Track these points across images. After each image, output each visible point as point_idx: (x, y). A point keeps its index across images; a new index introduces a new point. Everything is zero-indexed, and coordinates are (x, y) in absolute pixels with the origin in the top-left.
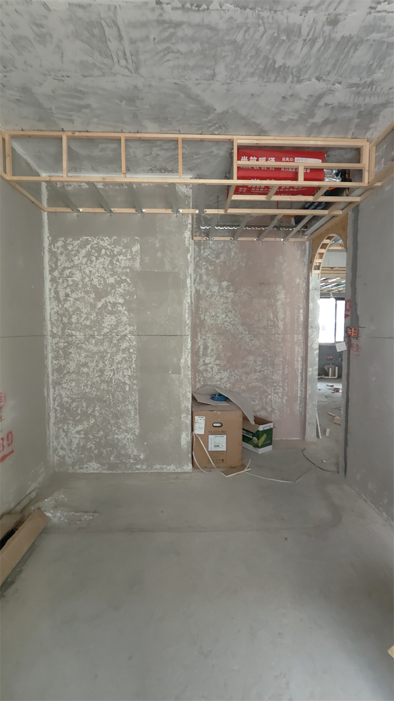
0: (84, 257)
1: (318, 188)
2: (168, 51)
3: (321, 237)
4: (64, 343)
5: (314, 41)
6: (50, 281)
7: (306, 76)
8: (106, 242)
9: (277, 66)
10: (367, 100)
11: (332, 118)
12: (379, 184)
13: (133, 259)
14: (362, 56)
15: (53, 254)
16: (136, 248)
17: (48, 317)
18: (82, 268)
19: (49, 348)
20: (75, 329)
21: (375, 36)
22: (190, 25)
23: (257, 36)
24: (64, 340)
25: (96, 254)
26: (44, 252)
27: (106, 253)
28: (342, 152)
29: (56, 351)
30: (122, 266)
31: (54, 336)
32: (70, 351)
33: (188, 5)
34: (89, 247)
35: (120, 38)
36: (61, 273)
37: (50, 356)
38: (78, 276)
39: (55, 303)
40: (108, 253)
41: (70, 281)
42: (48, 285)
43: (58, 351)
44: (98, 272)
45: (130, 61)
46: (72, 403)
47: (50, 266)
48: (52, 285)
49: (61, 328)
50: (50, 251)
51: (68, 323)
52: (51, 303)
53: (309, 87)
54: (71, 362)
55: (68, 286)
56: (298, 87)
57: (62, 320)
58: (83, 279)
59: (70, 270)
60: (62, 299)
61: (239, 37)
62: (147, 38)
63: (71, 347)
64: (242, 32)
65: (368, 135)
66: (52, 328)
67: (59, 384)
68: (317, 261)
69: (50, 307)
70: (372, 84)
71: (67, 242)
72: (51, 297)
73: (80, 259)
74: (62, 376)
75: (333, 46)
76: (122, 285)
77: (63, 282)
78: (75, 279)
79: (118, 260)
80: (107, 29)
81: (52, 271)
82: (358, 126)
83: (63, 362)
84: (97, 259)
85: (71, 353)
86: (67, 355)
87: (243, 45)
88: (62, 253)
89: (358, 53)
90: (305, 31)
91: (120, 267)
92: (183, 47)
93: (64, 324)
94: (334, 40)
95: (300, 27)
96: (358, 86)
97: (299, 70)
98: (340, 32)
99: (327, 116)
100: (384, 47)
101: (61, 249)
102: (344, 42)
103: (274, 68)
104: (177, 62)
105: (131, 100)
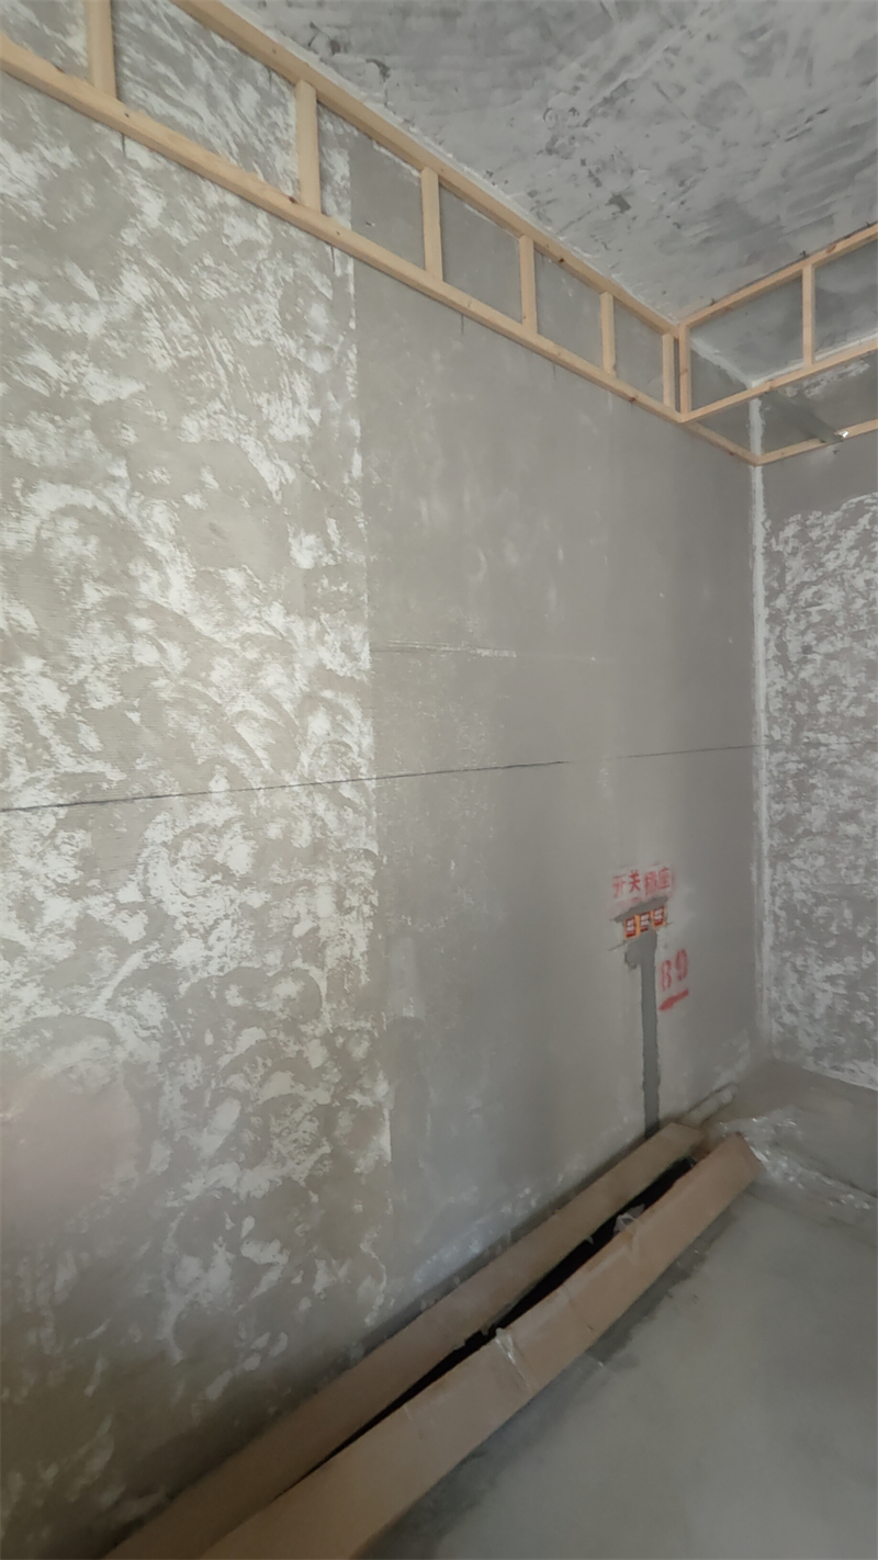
0: (850, 549)
4: (799, 762)
6: (768, 621)
15: (773, 557)
17: (761, 705)
18: (847, 577)
19: (764, 775)
20: (828, 728)
24: (799, 754)
26: (754, 559)
29: (778, 782)
31: (774, 746)
32: (812, 781)
34: (864, 521)
36: (793, 600)
37: (765, 792)
38: (834, 598)
39: (777, 671)
41: (813, 614)
42: (761, 631)
43: (783, 783)
46: (816, 905)
47: (768, 588)
48: (771, 631)
49: (790, 729)
50: (768, 553)
51: (809, 715)
52: (768, 671)
54: (814, 808)
55: (810, 626)
57: (793, 709)
58: (848, 603)
59: (814, 589)
60: (793, 659)
63: (816, 773)
66: (770, 728)
67: (786, 858)
69: (766, 682)
71: (808, 523)
72: (770, 657)
73: (842, 558)
74: (792, 840)
77: (797, 620)
78: (827, 606)
81: (771, 596)
83: (794, 808)
85: (814, 786)
86: (804, 790)
88: (794, 553)
93: (798, 718)
101: (792, 542)
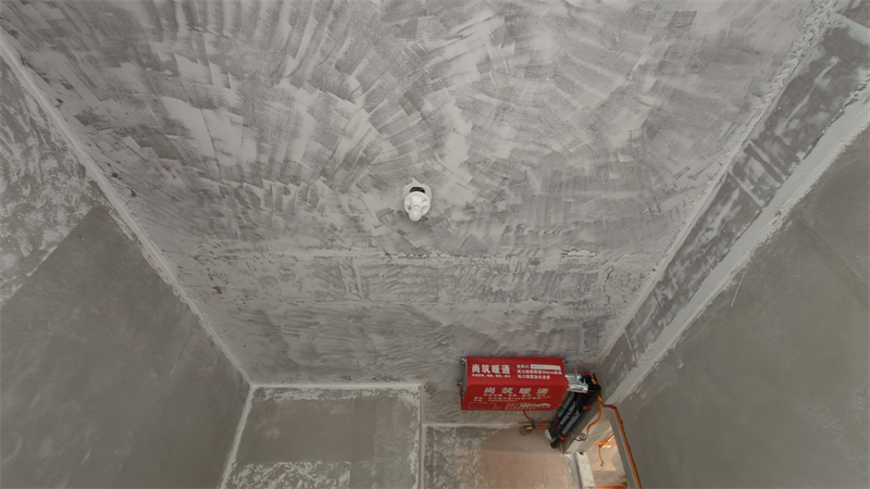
2: (395, 283)
5: (522, 275)
7: (523, 298)
8: (306, 469)
9: (494, 291)
10: (587, 314)
11: (559, 329)
14: (567, 283)
16: (345, 477)
21: (572, 270)
22: (413, 266)
23: (472, 272)
27: (303, 485)
33: (412, 255)
34: (282, 477)
35: (354, 275)
40: (306, 486)
45: (361, 290)
50: (229, 484)
53: (527, 305)
56: (517, 305)
61: (457, 273)
62: (377, 275)
64: (459, 270)
65: (601, 341)
70: (586, 302)
71: (255, 470)
75: (540, 278)
80: (343, 271)
82: (586, 334)
87: (460, 278)
89: (564, 281)
90: (512, 269)
92: (408, 280)
94: (539, 274)
95: (508, 266)
96: (574, 304)
97: (515, 294)
98: (542, 268)
99: (553, 327)
100: (586, 277)
101: (245, 481)
102: (549, 275)
103: (492, 293)
104: (402, 290)
105: (359, 318)
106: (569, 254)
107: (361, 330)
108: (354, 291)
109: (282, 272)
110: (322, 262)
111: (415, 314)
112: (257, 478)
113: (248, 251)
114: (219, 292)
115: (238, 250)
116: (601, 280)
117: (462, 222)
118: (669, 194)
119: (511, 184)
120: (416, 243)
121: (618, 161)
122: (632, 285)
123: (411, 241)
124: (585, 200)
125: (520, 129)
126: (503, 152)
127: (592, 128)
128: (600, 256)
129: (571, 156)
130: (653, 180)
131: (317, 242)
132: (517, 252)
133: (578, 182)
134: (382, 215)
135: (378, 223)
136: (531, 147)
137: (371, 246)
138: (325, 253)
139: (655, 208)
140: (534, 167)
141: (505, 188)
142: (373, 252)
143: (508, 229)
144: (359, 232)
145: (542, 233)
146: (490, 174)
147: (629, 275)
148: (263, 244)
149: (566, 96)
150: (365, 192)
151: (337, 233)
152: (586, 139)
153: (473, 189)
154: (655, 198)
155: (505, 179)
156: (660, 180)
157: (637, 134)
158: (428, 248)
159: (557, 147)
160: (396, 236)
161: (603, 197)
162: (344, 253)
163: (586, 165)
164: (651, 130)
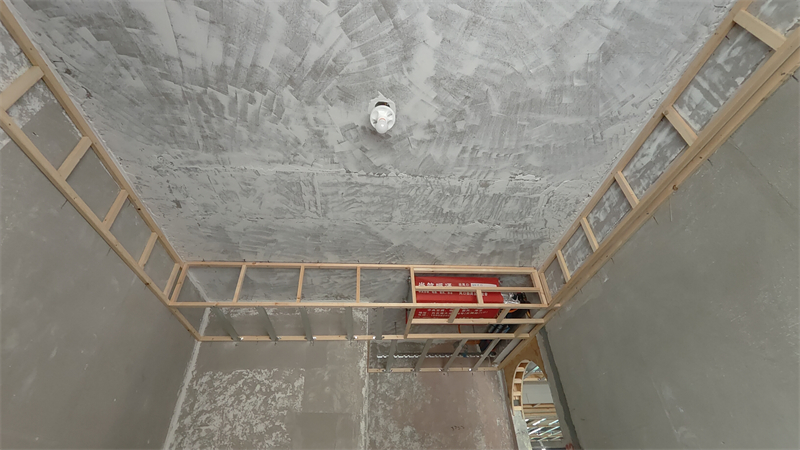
0: (230, 396)
1: (500, 310)
2: (353, 201)
3: (512, 365)
5: (472, 196)
6: (176, 432)
7: (470, 219)
8: (263, 376)
9: (444, 212)
10: (525, 237)
11: (498, 250)
12: (559, 305)
13: (294, 397)
14: (511, 206)
15: (192, 392)
16: (300, 382)
18: (226, 411)
21: (518, 194)
22: (372, 185)
23: (426, 192)
25: (248, 392)
26: (181, 391)
27: (261, 389)
28: (514, 278)
30: (278, 406)
33: (371, 174)
34: (240, 382)
35: (314, 192)
36: (194, 421)
38: (216, 423)
40: (264, 390)
41: (203, 431)
42: (170, 438)
44: (245, 415)
45: (319, 208)
47: (183, 410)
48: (176, 439)
50: (190, 389)
53: (473, 227)
55: (199, 438)
56: (464, 227)
58: (223, 426)
59: (208, 415)
61: (412, 193)
62: (337, 193)
64: (414, 190)
65: (534, 263)
68: (515, 394)
70: (525, 225)
71: (215, 377)
73: (226, 399)
75: (488, 199)
76: (274, 435)
78: (211, 427)
79: (274, 399)
80: (303, 187)
81: (183, 417)
82: (522, 256)
84: (248, 398)
87: (415, 198)
88: (203, 393)
89: (508, 205)
90: (464, 190)
91: (276, 408)
92: (366, 199)
94: (488, 196)
95: (460, 188)
96: (515, 226)
97: (464, 216)
98: (491, 191)
99: (493, 249)
100: (528, 201)
101: (204, 386)
102: (497, 197)
103: (442, 214)
104: (359, 209)
105: (316, 236)
106: (517, 177)
107: (318, 249)
108: (314, 209)
109: (244, 187)
110: (284, 177)
111: (369, 233)
112: (216, 384)
113: (209, 163)
114: (179, 206)
115: (199, 162)
116: (541, 205)
117: (422, 142)
118: (613, 121)
119: (472, 104)
120: (377, 162)
121: (572, 85)
122: (567, 210)
123: (372, 159)
124: (538, 123)
125: (487, 46)
126: (468, 69)
127: (554, 48)
128: (543, 181)
129: (531, 76)
130: (601, 106)
131: (280, 156)
132: (469, 174)
133: (535, 105)
134: (345, 130)
135: (341, 138)
136: (495, 65)
137: (333, 162)
138: (288, 168)
139: (598, 135)
140: (495, 87)
141: (466, 107)
142: (334, 169)
143: (464, 151)
144: (322, 147)
145: (494, 156)
146: (454, 92)
147: (567, 200)
148: (225, 156)
149: (535, 12)
150: (331, 105)
151: (300, 147)
152: (547, 61)
153: (436, 106)
154: (600, 125)
155: (467, 97)
156: (607, 107)
157: (593, 58)
158: (387, 167)
159: (519, 67)
160: (358, 152)
161: (554, 121)
162: (306, 169)
163: (542, 87)
164: (607, 54)
